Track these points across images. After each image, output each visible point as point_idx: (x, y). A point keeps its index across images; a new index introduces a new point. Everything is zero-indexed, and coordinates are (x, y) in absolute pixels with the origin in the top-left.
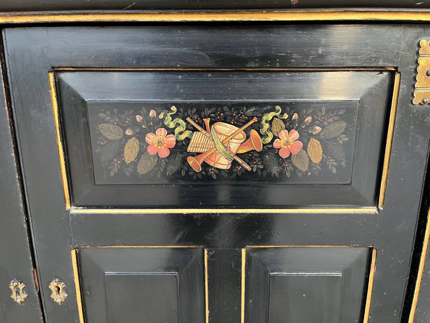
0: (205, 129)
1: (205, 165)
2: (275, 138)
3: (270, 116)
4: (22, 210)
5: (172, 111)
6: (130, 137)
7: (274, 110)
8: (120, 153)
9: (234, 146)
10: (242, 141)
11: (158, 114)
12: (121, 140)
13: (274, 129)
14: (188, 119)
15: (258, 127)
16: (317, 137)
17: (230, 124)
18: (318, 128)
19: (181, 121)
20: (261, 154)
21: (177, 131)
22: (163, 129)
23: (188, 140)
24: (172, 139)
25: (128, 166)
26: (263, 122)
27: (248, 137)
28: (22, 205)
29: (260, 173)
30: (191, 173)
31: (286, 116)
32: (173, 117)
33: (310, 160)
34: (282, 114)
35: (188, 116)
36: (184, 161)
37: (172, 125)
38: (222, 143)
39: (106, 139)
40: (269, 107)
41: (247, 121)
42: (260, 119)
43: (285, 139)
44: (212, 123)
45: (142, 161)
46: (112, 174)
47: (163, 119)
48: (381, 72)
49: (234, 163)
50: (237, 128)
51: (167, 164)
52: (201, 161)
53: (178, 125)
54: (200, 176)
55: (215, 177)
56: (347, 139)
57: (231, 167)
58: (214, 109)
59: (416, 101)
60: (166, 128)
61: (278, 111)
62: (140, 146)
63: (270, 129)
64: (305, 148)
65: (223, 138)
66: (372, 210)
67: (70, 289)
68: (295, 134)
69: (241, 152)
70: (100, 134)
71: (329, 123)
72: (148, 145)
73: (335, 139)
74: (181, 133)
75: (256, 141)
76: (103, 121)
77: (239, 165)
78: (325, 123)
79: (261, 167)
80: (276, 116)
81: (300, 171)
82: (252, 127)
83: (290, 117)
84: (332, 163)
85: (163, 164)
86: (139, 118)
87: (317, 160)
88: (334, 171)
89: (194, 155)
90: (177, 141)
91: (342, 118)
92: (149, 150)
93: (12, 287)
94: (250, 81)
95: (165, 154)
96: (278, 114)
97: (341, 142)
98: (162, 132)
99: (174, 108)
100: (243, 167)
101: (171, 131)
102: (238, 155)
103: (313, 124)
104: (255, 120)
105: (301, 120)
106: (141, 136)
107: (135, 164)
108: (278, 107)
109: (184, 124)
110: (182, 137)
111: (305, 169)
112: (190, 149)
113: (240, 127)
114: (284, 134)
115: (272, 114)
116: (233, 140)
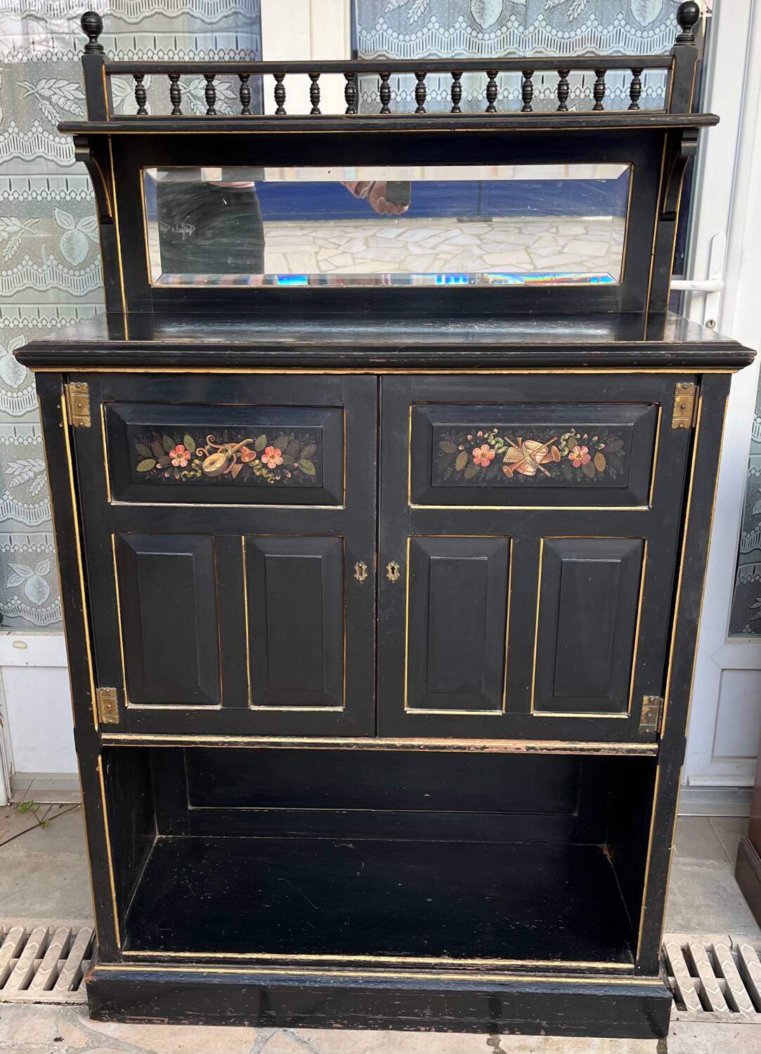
0: (518, 445)
1: (516, 472)
2: (570, 452)
3: (567, 436)
4: (375, 506)
5: (494, 432)
6: (462, 451)
7: (570, 432)
8: (453, 463)
9: (539, 458)
10: (545, 454)
11: (484, 434)
12: (455, 453)
13: (570, 445)
14: (506, 438)
15: (557, 443)
16: (602, 451)
17: (536, 441)
18: (603, 446)
19: (500, 439)
20: (559, 464)
21: (497, 446)
22: (486, 445)
23: (504, 453)
24: (493, 452)
25: (458, 472)
26: (562, 440)
27: (549, 451)
28: (375, 501)
29: (558, 479)
30: (504, 478)
31: (579, 436)
32: (495, 436)
33: (596, 469)
34: (576, 435)
35: (506, 436)
36: (501, 469)
37: (493, 443)
38: (530, 455)
39: (444, 452)
40: (566, 430)
41: (549, 440)
42: (559, 438)
43: (578, 453)
44: (523, 441)
45: (468, 469)
46: (445, 479)
47: (488, 438)
48: (650, 405)
49: (538, 471)
50: (542, 445)
51: (487, 471)
52: (513, 469)
53: (497, 442)
54: (511, 481)
55: (523, 481)
56: (624, 453)
57: (536, 474)
58: (525, 431)
59: (674, 426)
60: (489, 444)
61: (573, 432)
62: (468, 458)
63: (566, 446)
64: (592, 460)
65: (531, 451)
66: (645, 508)
67: (402, 571)
68: (586, 450)
69: (544, 462)
70: (440, 449)
71: (611, 442)
72: (474, 457)
73: (615, 453)
74: (499, 448)
75: (556, 453)
76: (443, 439)
77: (542, 472)
78: (608, 442)
79: (559, 474)
80: (571, 436)
81: (588, 478)
82: (553, 444)
83: (582, 436)
84: (612, 471)
85: (484, 470)
86: (469, 437)
87: (601, 469)
88: (615, 477)
89: (508, 464)
90: (496, 454)
91: (620, 438)
92: (475, 460)
93: (357, 568)
94: (553, 411)
95: (486, 463)
96: (572, 435)
97: (620, 455)
98: (485, 447)
99: (496, 430)
100: (545, 474)
101: (492, 447)
102: (541, 464)
103: (598, 442)
104: (556, 438)
105: (590, 439)
106: (469, 451)
107: (463, 471)
108: (573, 430)
109: (503, 441)
110: (501, 451)
111: (592, 475)
112: (505, 460)
113: (544, 444)
114: (576, 449)
115: (569, 434)
116: (539, 454)
